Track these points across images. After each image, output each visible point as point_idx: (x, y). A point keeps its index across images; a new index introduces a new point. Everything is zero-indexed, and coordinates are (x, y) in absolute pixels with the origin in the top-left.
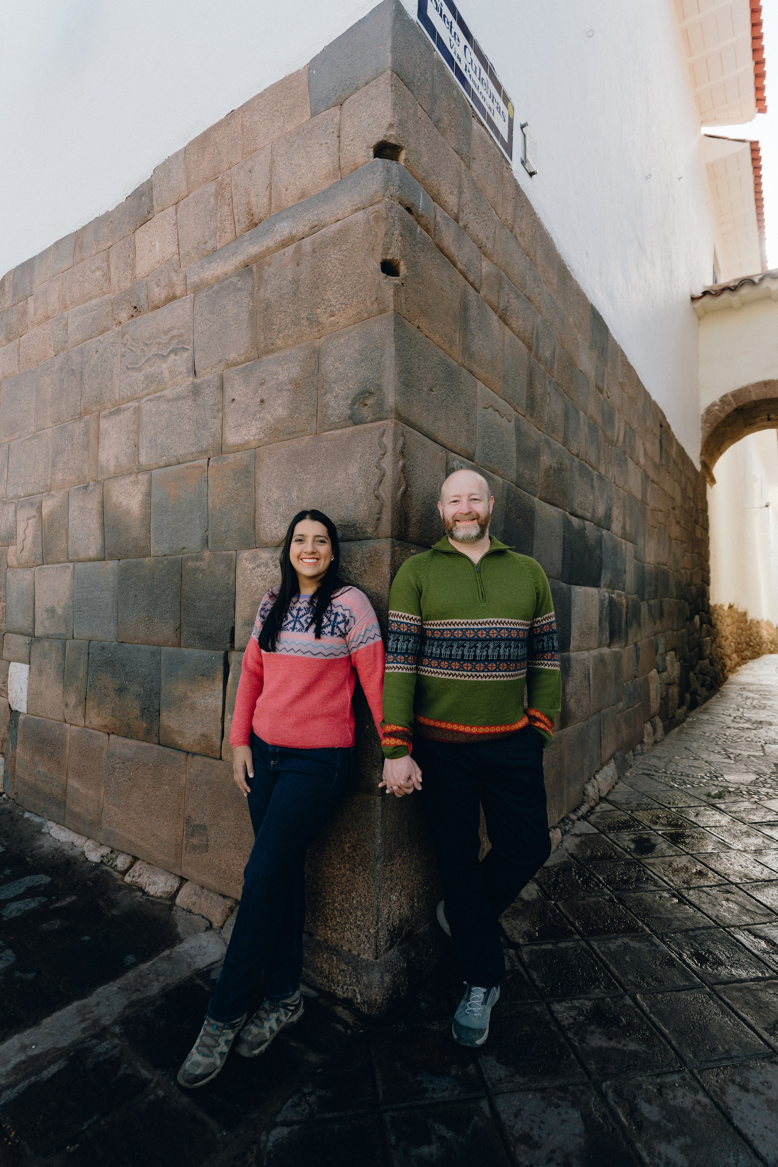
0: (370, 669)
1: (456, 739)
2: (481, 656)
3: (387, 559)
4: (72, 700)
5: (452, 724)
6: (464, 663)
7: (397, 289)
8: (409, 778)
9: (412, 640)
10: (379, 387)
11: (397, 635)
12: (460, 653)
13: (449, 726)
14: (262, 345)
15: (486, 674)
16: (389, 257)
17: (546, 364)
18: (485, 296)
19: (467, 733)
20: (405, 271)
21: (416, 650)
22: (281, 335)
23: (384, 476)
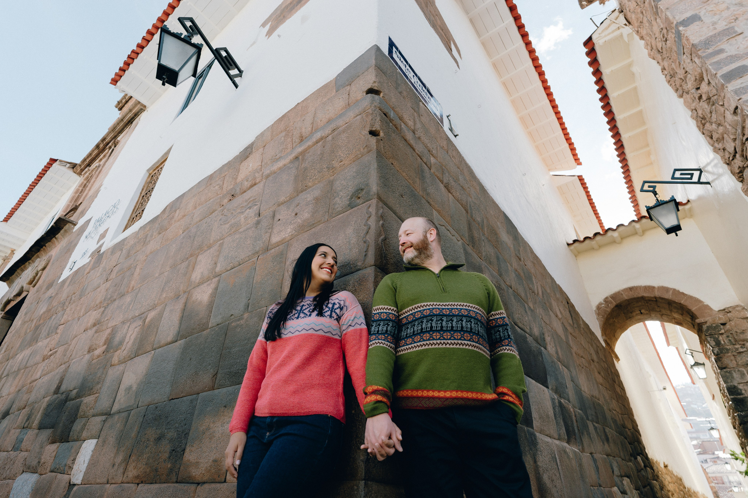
0: (356, 348)
1: (431, 405)
2: (447, 327)
3: (371, 279)
4: (120, 459)
5: (428, 391)
6: (433, 333)
7: (378, 142)
8: (390, 438)
9: (391, 324)
10: (367, 185)
11: (378, 322)
12: (429, 325)
13: (425, 394)
14: (300, 188)
15: (453, 342)
16: (374, 129)
17: (479, 224)
18: (434, 173)
19: (442, 398)
20: (383, 135)
21: (394, 333)
22: (311, 180)
23: (369, 229)
